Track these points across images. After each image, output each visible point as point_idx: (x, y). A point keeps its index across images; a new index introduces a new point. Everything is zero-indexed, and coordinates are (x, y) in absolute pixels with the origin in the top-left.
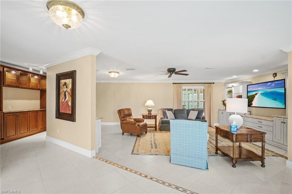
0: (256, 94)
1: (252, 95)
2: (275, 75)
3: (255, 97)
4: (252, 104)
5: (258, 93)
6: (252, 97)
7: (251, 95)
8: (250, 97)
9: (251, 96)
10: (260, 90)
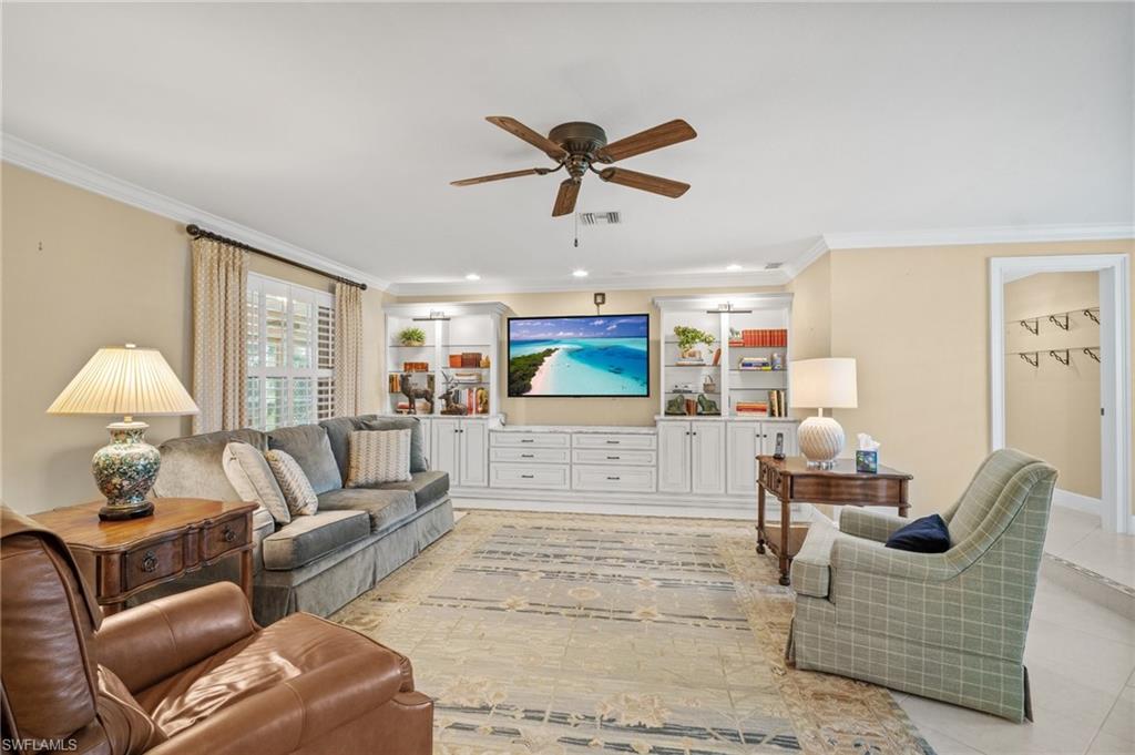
0: (549, 353)
1: (529, 356)
2: (600, 298)
3: (543, 361)
4: (529, 388)
5: (556, 349)
6: (529, 362)
7: (527, 354)
8: (522, 362)
9: (524, 357)
10: (563, 338)
